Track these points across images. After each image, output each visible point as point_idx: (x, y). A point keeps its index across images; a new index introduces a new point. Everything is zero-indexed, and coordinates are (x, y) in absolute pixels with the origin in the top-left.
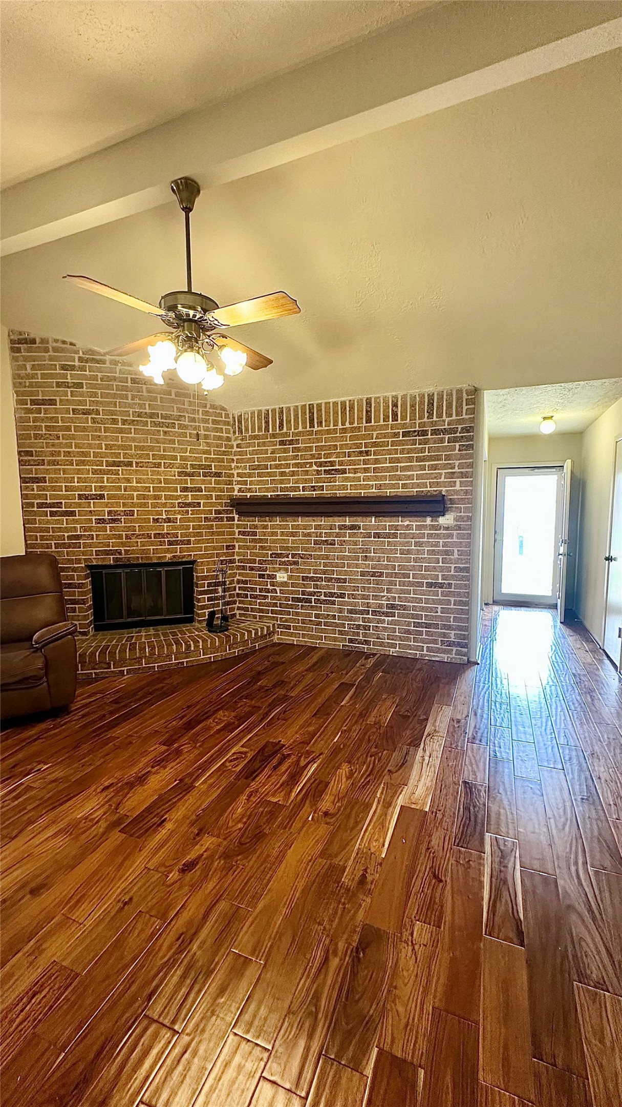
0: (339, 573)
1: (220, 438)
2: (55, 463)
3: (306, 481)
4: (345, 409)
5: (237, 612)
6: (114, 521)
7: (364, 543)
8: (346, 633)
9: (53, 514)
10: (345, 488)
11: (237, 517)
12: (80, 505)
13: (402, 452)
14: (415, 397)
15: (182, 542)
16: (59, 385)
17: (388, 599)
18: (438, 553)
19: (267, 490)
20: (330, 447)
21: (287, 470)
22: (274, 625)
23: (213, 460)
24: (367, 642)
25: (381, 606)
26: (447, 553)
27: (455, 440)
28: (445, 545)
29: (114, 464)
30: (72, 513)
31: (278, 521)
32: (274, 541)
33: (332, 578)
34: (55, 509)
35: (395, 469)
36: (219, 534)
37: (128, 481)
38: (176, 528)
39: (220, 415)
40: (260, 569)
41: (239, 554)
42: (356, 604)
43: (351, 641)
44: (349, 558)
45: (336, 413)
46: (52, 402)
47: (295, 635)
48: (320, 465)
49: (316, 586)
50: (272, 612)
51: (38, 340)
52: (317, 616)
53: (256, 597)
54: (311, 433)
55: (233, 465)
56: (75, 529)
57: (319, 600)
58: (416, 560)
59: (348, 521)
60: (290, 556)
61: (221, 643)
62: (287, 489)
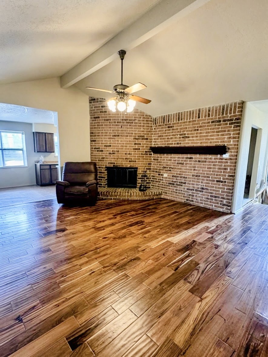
0: (185, 175)
1: (148, 126)
2: (98, 136)
3: (175, 141)
4: (191, 113)
5: (151, 186)
6: (113, 153)
7: (194, 164)
8: (186, 197)
9: (98, 151)
10: (189, 143)
11: (153, 154)
12: (104, 148)
13: (211, 129)
14: (217, 107)
15: (133, 161)
16: (101, 112)
17: (201, 186)
18: (222, 169)
19: (163, 144)
20: (184, 128)
21: (169, 137)
22: (161, 192)
23: (145, 134)
24: (192, 201)
25: (198, 188)
26: (225, 169)
27: (232, 124)
28: (225, 166)
29: (114, 136)
30: (102, 151)
31: (165, 155)
32: (164, 163)
33: (182, 177)
34: (98, 150)
35: (207, 136)
36: (146, 159)
37: (118, 141)
38: (132, 157)
39: (149, 118)
40: (159, 172)
41: (153, 167)
42: (189, 187)
43: (187, 200)
44: (188, 169)
45: (187, 115)
46: (99, 117)
47: (169, 196)
48: (181, 135)
49: (176, 179)
50: (162, 187)
51: (96, 99)
52: (176, 190)
53: (157, 182)
54: (178, 123)
55: (153, 136)
56: (103, 156)
57: (177, 184)
58: (213, 171)
59: (189, 156)
60: (169, 168)
61: (142, 194)
62: (169, 144)
